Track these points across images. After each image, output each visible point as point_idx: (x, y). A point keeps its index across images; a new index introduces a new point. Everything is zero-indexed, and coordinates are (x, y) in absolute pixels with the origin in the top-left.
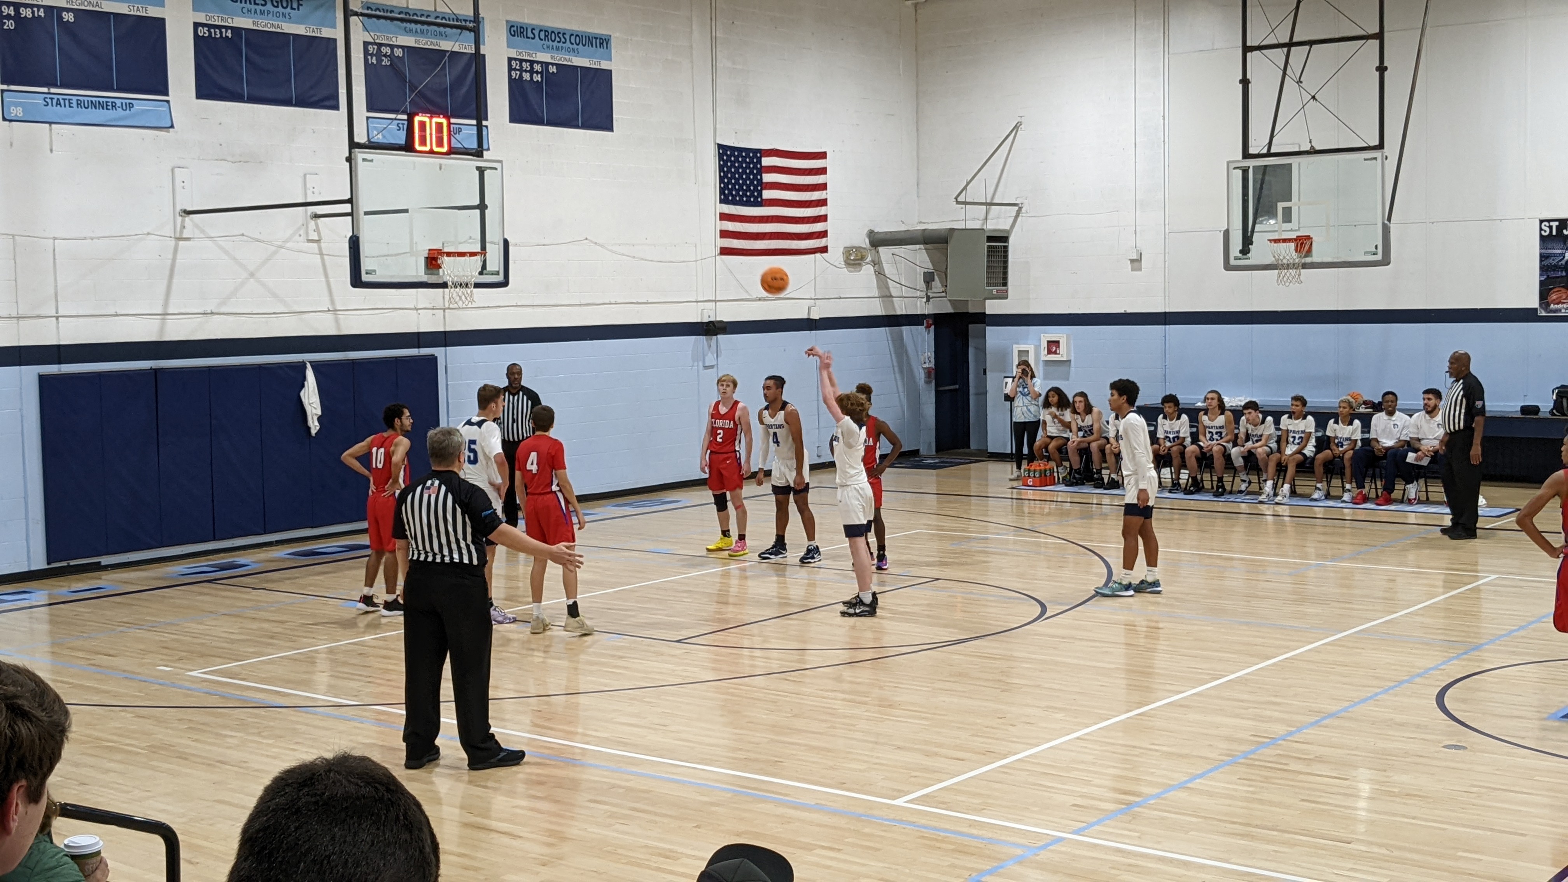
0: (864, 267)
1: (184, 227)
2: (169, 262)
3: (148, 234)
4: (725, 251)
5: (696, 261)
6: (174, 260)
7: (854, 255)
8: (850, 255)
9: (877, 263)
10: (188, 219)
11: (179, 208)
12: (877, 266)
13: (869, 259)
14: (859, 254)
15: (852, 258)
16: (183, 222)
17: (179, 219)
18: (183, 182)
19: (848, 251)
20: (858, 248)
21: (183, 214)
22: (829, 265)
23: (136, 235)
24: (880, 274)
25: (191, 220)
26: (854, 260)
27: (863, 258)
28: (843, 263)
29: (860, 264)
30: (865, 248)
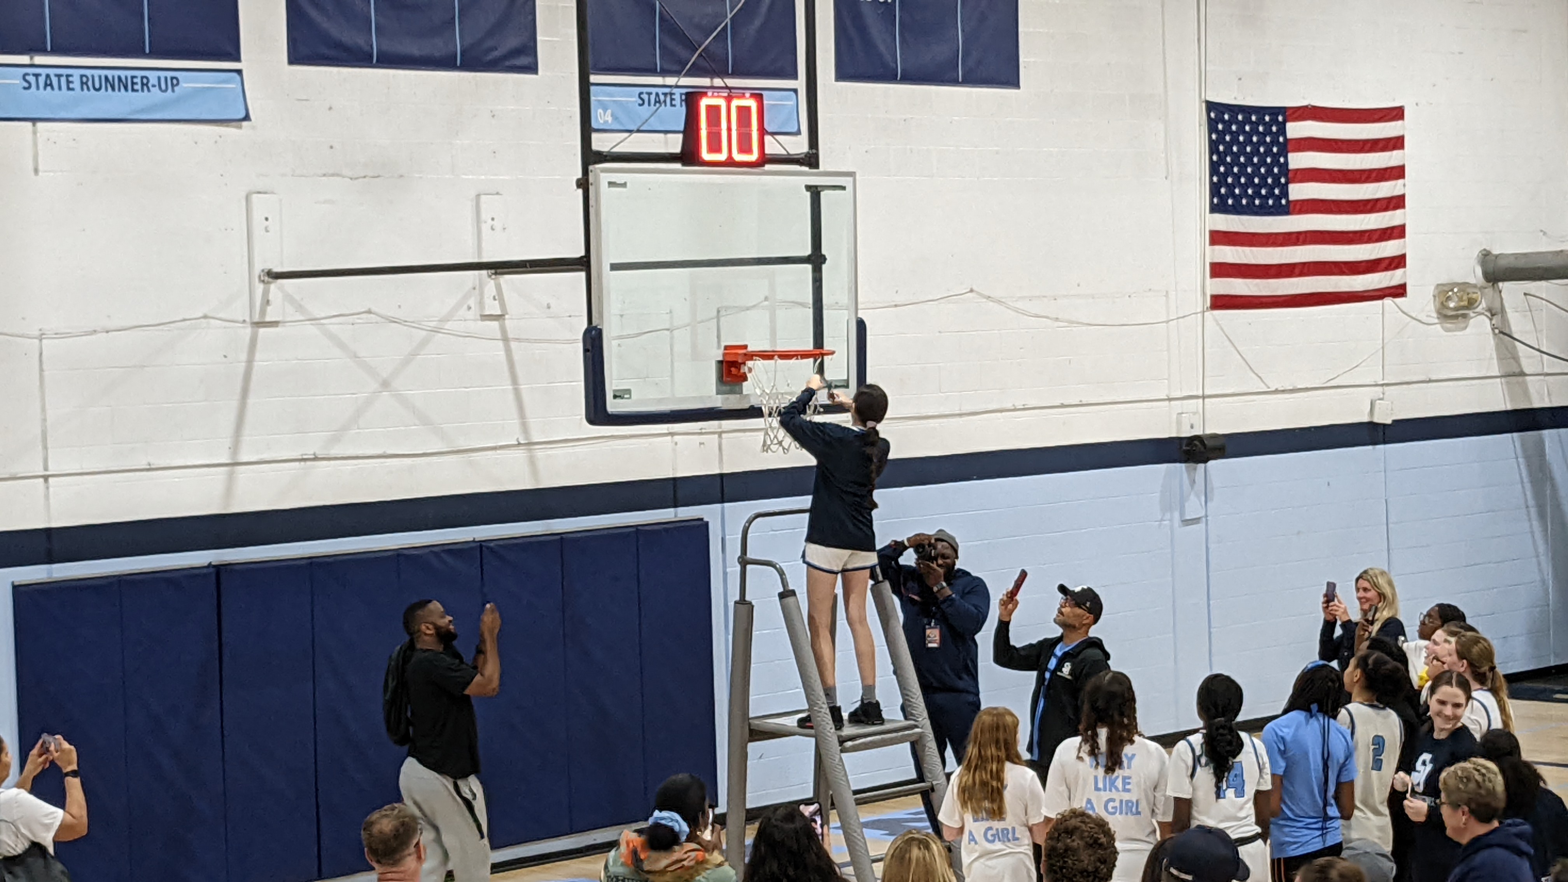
0: (1472, 321)
1: (268, 302)
2: (241, 367)
3: (205, 317)
4: (1220, 302)
5: (1167, 322)
6: (250, 361)
7: (1456, 299)
8: (1449, 298)
9: (1496, 312)
10: (276, 286)
11: (259, 266)
12: (1495, 318)
13: (1484, 305)
14: (1465, 298)
15: (1452, 305)
16: (266, 293)
17: (259, 288)
18: (267, 219)
19: (1443, 293)
20: (1464, 286)
21: (266, 279)
22: (1409, 319)
23: (184, 320)
24: (1503, 333)
25: (281, 288)
26: (1456, 309)
27: (1471, 304)
28: (1435, 315)
29: (1464, 316)
30: (1475, 286)
